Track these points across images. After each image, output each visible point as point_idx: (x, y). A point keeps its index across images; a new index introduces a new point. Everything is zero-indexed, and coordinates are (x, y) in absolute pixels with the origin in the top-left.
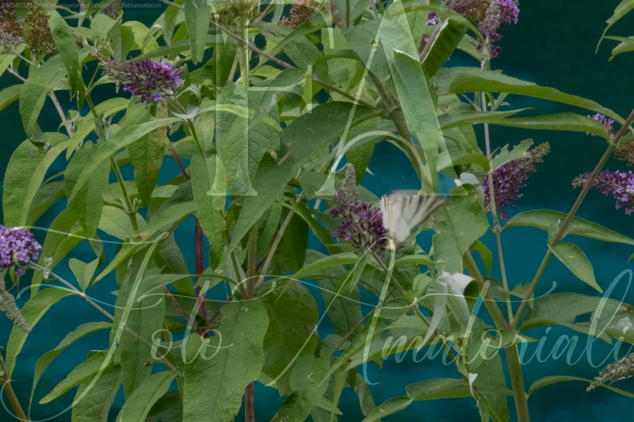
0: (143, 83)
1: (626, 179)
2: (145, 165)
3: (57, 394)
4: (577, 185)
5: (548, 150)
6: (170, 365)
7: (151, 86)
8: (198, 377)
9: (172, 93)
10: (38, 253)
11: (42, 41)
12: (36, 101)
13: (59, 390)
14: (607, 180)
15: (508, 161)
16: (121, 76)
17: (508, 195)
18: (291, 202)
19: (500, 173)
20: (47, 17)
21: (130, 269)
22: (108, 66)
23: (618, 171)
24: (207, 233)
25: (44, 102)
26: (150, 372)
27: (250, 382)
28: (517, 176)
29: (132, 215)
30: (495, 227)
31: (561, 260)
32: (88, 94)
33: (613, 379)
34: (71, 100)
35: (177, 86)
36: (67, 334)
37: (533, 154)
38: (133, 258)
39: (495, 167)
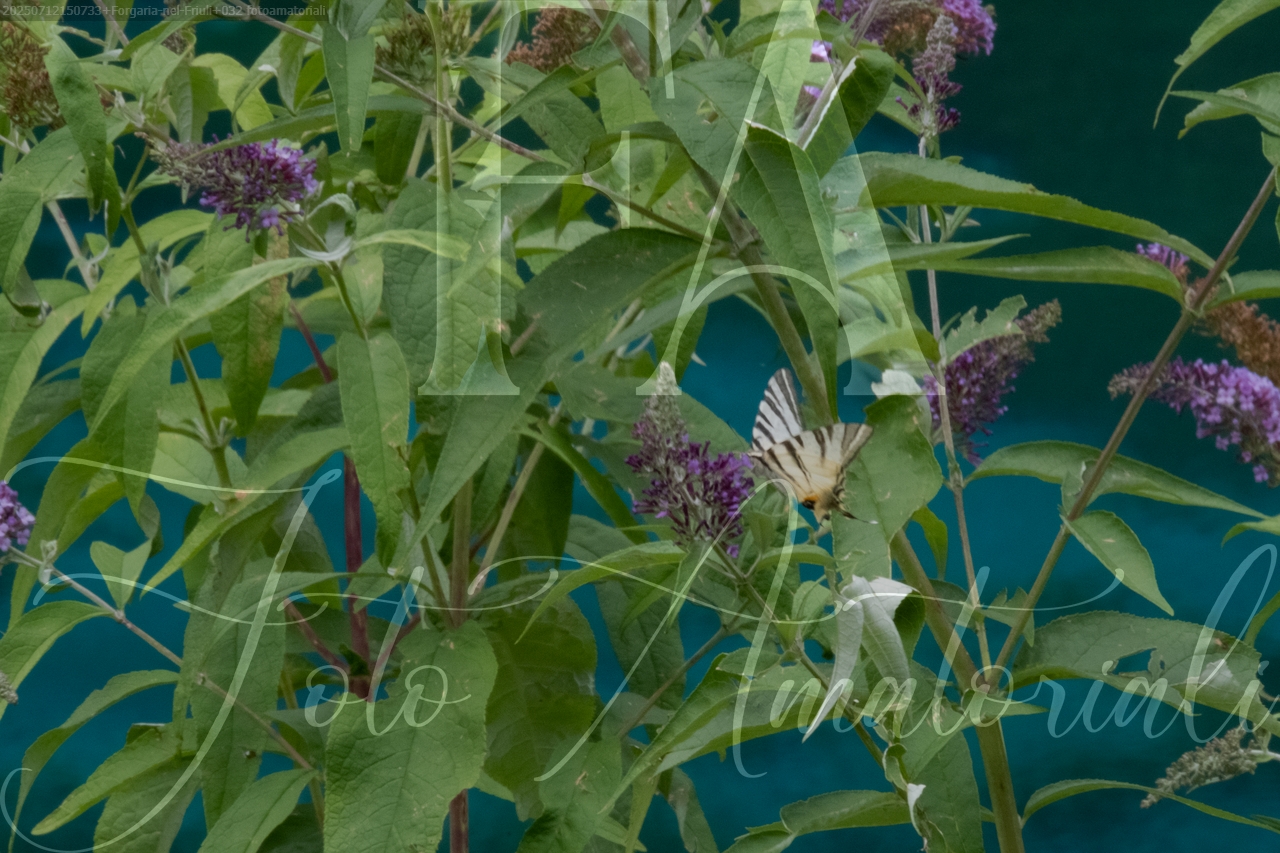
0: (240, 189)
1: (1216, 377)
2: (245, 352)
3: (67, 815)
4: (1118, 391)
5: (1058, 317)
6: (296, 756)
7: (257, 195)
8: (353, 782)
9: (297, 207)
10: (27, 532)
11: (33, 99)
12: (22, 223)
13: (70, 808)
14: (1177, 378)
15: (976, 342)
16: (196, 175)
17: (978, 409)
18: (540, 426)
19: (963, 365)
20: (42, 49)
21: (213, 562)
22: (168, 155)
23: (1199, 361)
24: (371, 493)
25: (38, 224)
26: (257, 771)
27: (459, 792)
28: (995, 370)
29: (218, 453)
30: (951, 479)
31: (1089, 547)
32: (127, 206)
33: (1195, 782)
34: (91, 219)
35: (309, 195)
36: (87, 695)
37: (1027, 326)
38: (220, 541)
39: (949, 354)
